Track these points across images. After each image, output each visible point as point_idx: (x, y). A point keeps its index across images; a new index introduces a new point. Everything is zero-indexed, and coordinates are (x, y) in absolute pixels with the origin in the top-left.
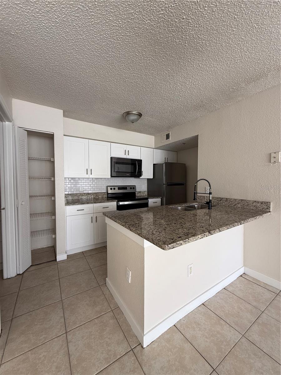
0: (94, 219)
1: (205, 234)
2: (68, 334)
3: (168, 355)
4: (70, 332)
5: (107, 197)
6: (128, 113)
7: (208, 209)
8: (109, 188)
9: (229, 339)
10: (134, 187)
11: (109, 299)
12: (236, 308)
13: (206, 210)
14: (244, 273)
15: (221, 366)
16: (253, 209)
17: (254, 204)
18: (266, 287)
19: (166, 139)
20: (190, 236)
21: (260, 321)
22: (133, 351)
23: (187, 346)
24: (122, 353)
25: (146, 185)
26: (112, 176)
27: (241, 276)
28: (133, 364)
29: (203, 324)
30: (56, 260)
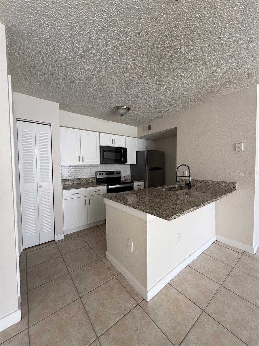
0: (88, 202)
1: (194, 208)
2: (82, 298)
3: (168, 305)
4: (84, 297)
5: (96, 181)
6: (118, 108)
7: (188, 189)
8: (98, 174)
9: (211, 289)
10: (119, 173)
11: (111, 268)
12: (213, 266)
13: (187, 191)
14: (216, 240)
15: (208, 308)
16: (222, 188)
17: (224, 184)
18: (234, 249)
19: (148, 130)
20: (184, 210)
21: (232, 274)
22: (139, 305)
23: (181, 297)
24: (131, 307)
25: (130, 170)
26: (101, 163)
27: (214, 242)
28: (141, 314)
29: (191, 280)
30: (55, 240)
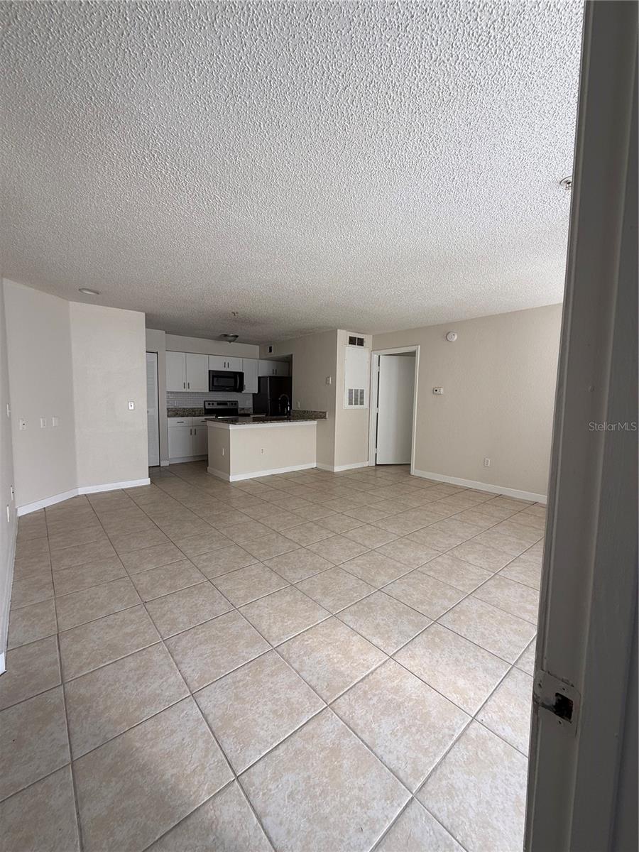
0: (194, 432)
5: (205, 412)
6: (226, 335)
8: (207, 403)
10: (236, 403)
19: (270, 352)
25: (251, 401)
26: (209, 390)
30: (159, 466)
